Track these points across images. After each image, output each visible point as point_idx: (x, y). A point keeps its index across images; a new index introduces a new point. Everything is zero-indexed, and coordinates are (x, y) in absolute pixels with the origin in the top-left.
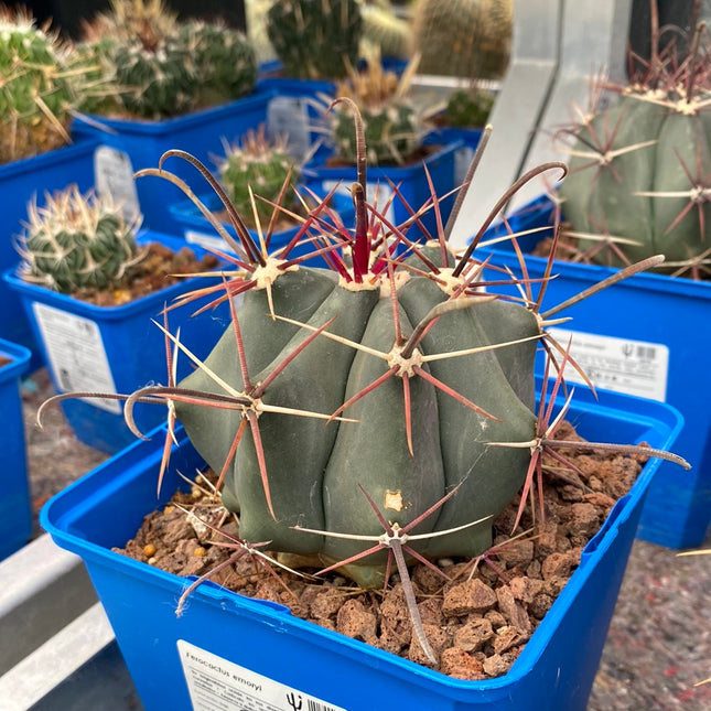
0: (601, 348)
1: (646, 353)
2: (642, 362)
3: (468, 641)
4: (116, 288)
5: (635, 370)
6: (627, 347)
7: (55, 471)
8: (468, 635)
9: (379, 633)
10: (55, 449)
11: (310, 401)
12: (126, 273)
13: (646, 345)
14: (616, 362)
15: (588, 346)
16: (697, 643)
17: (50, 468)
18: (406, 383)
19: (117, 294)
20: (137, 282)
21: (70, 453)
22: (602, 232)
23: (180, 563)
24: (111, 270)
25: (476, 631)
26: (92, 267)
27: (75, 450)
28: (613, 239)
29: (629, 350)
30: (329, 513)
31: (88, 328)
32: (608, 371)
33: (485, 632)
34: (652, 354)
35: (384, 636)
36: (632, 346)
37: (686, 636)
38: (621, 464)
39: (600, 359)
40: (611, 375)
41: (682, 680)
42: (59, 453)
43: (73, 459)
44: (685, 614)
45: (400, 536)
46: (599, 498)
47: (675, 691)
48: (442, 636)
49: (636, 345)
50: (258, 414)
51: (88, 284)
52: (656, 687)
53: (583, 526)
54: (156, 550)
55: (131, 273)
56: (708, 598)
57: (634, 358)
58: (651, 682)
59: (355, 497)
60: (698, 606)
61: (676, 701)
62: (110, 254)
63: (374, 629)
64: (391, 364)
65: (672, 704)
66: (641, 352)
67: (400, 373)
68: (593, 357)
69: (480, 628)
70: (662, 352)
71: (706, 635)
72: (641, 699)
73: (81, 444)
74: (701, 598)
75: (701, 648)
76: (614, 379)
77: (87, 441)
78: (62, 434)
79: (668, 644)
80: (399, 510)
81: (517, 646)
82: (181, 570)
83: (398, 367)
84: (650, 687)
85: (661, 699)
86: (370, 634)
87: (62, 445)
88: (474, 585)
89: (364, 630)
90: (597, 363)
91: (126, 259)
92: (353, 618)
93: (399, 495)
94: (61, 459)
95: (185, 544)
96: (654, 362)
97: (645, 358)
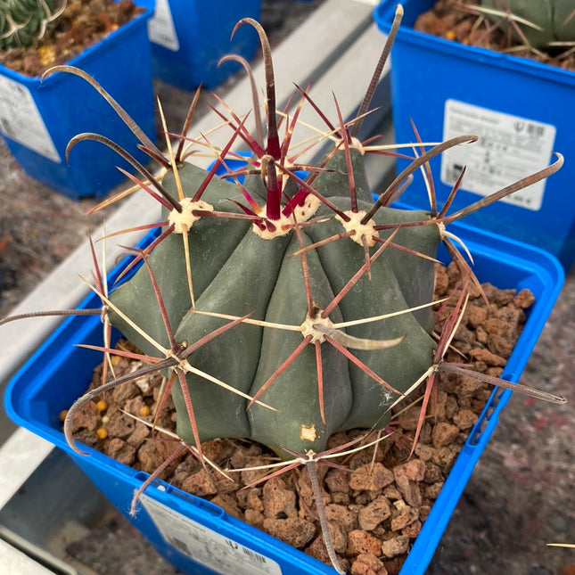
0: (496, 122)
1: (535, 130)
2: (531, 137)
3: (370, 522)
4: (41, 44)
5: (524, 143)
6: (518, 124)
7: (10, 210)
8: (370, 517)
9: (298, 507)
10: (8, 186)
11: (232, 348)
12: (47, 28)
13: (536, 124)
14: (508, 135)
15: (483, 119)
16: (554, 375)
17: (6, 207)
18: (318, 350)
19: (42, 51)
20: (59, 35)
21: (21, 189)
22: (504, 9)
23: (129, 426)
24: (34, 28)
25: (377, 514)
26: (14, 28)
27: (25, 186)
28: (514, 17)
29: (521, 125)
30: (253, 425)
31: (20, 90)
32: (501, 142)
33: (384, 514)
34: (541, 131)
35: (302, 513)
36: (524, 124)
37: (544, 368)
38: (505, 314)
39: (494, 131)
40: (503, 146)
41: (538, 410)
42: (11, 190)
43: (24, 195)
44: (546, 345)
45: (314, 458)
46: (484, 356)
47: (532, 420)
48: (349, 518)
49: (527, 123)
50: (185, 372)
51: (14, 45)
52: (517, 417)
53: (469, 392)
54: (108, 406)
55: (53, 26)
56: (566, 330)
57: (524, 133)
58: (513, 412)
59: (275, 423)
60: (558, 336)
61: (531, 429)
62: (31, 13)
63: (293, 505)
64: (305, 334)
65: (529, 432)
66: (531, 129)
67: (313, 341)
68: (488, 129)
69: (380, 510)
70: (550, 131)
71: (561, 367)
72: (504, 427)
73: (30, 179)
74: (560, 330)
75: (556, 380)
76: (505, 149)
77: (35, 176)
78: (12, 167)
79: (530, 376)
80: (313, 440)
81: (410, 526)
82: (131, 434)
83: (311, 337)
84: (513, 416)
85: (520, 429)
86: (290, 511)
87: (13, 180)
88: (375, 471)
89: (286, 507)
90: (491, 134)
91: (45, 17)
92: (276, 498)
93: (313, 428)
94: (14, 196)
95: (132, 404)
96: (542, 139)
97: (534, 134)
